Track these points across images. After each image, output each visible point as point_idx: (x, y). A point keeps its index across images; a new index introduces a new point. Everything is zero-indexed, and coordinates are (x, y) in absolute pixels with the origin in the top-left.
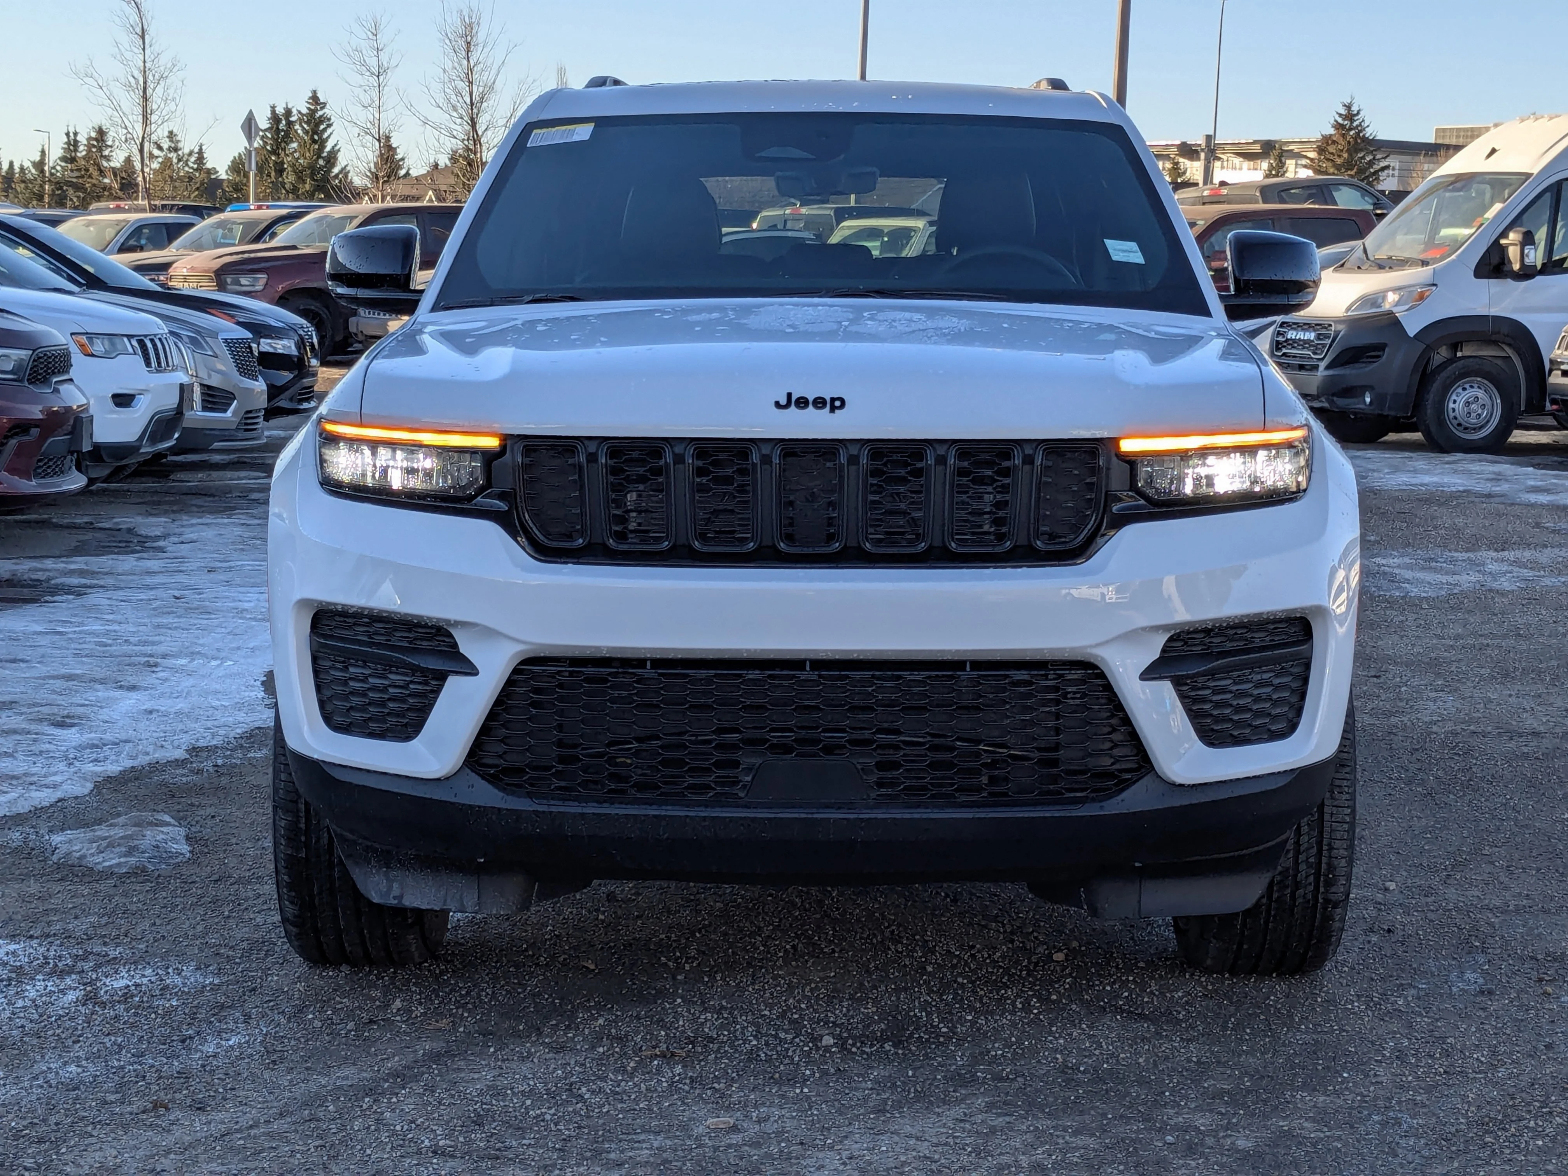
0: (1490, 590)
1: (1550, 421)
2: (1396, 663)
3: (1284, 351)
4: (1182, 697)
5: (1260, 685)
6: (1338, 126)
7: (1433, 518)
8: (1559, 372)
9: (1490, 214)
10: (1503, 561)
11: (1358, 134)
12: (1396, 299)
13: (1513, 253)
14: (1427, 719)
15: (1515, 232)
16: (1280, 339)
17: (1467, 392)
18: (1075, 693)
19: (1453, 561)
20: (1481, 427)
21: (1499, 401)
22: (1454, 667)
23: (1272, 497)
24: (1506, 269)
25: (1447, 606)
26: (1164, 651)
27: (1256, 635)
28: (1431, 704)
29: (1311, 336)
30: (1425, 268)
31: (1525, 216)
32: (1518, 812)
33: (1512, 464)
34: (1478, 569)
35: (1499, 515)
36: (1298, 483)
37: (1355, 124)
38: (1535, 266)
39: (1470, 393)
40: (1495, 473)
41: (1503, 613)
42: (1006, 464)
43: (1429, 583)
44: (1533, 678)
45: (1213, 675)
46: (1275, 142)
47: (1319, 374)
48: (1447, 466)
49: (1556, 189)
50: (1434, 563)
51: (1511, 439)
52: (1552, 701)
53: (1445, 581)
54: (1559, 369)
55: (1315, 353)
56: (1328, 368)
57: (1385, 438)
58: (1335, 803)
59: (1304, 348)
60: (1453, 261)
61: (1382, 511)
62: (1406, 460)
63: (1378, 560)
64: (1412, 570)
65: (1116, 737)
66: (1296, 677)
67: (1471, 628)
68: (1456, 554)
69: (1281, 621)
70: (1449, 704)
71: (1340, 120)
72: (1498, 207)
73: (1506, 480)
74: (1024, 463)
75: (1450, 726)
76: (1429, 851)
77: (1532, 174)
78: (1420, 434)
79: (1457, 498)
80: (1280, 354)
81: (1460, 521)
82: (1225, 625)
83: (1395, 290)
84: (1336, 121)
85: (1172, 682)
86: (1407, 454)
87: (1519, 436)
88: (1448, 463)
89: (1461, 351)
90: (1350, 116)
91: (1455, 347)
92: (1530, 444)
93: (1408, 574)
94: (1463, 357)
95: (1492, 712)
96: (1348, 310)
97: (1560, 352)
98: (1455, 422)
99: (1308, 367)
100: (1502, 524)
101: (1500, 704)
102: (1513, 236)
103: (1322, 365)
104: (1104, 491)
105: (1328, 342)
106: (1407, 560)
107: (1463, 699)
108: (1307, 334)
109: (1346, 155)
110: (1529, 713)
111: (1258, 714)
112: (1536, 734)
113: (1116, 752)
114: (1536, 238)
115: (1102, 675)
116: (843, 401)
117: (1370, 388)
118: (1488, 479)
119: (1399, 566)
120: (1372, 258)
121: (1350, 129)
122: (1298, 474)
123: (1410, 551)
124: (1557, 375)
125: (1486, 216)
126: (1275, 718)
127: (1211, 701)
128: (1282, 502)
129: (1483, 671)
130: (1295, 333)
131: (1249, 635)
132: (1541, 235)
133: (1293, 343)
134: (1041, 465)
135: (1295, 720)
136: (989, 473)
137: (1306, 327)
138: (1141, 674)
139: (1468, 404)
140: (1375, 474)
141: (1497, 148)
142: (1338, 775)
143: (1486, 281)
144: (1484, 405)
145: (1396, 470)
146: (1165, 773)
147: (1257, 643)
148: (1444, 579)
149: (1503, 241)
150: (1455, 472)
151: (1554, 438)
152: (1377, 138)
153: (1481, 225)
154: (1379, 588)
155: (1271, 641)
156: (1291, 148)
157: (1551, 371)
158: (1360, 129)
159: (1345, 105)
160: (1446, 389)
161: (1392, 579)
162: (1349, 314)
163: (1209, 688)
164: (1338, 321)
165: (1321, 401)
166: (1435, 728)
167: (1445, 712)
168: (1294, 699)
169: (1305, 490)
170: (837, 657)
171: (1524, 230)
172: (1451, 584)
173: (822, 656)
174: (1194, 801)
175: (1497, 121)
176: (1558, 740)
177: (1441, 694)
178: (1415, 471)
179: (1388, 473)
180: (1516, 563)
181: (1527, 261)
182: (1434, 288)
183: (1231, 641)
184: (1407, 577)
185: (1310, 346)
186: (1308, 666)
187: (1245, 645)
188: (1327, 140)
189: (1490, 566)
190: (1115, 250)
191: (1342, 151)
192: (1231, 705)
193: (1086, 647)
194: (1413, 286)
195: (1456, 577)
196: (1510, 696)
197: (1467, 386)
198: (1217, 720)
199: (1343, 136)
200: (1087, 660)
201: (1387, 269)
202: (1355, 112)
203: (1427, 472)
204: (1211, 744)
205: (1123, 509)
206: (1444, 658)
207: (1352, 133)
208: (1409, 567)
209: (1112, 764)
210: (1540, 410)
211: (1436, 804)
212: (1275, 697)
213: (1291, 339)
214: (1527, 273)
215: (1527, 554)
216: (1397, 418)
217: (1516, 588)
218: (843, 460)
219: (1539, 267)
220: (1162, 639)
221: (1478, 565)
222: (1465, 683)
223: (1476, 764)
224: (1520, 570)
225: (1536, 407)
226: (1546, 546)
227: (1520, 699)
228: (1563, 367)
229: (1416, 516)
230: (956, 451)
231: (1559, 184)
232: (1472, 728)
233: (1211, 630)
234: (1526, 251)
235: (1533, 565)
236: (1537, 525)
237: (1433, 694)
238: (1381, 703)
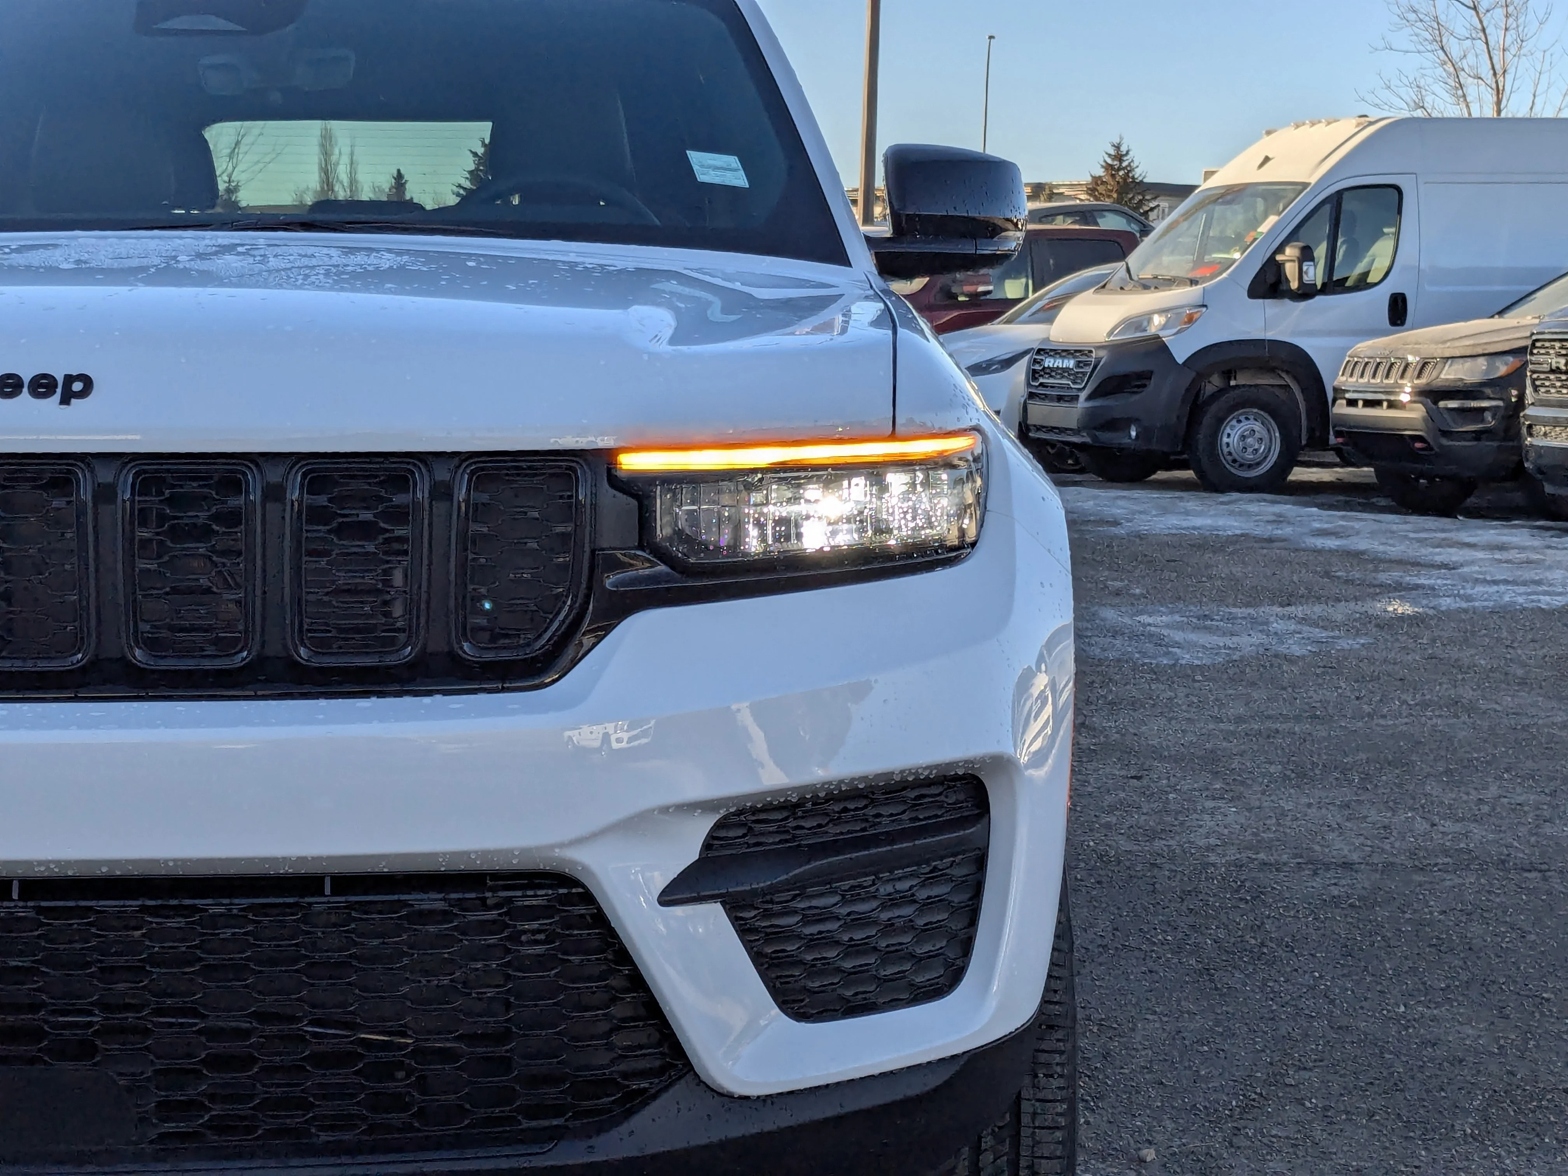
0: (1276, 656)
1: (1331, 457)
2: (1162, 758)
3: (1041, 380)
4: (743, 930)
5: (892, 902)
6: (1108, 167)
7: (1208, 566)
8: (1344, 402)
9: (1264, 228)
10: (1289, 618)
11: (1127, 174)
12: (1163, 322)
13: (1291, 270)
14: (1202, 843)
15: (1292, 246)
16: (1037, 367)
17: (1242, 424)
18: (535, 932)
19: (1232, 618)
20: (1258, 464)
21: (1277, 434)
22: (1236, 762)
23: (912, 557)
24: (1283, 287)
25: (1225, 676)
26: (707, 846)
27: (885, 811)
28: (1207, 817)
29: (1070, 363)
30: (1194, 288)
31: (1302, 231)
32: (1332, 1002)
33: (1294, 504)
34: (1261, 628)
35: (1282, 562)
36: (962, 532)
37: (1124, 164)
38: (1315, 285)
39: (1245, 426)
40: (1274, 514)
41: (1294, 687)
42: (398, 499)
43: (1204, 647)
44: (1337, 779)
45: (804, 887)
46: (1045, 184)
47: (1079, 405)
48: (1222, 507)
49: (1336, 200)
50: (1209, 622)
51: (1291, 478)
52: (1365, 813)
53: (1222, 644)
54: (1345, 398)
55: (1074, 383)
56: (1089, 398)
57: (1154, 477)
58: (1040, 1096)
59: (1063, 377)
60: (1226, 279)
61: (1149, 558)
62: (1177, 501)
63: (1145, 619)
64: (1183, 630)
65: (618, 1011)
66: (960, 885)
67: (1255, 706)
68: (1234, 610)
69: (929, 782)
70: (1230, 819)
71: (1109, 161)
72: (1272, 219)
73: (1289, 523)
74: (432, 497)
75: (1232, 854)
76: (1207, 1079)
77: (1309, 184)
78: (1191, 472)
79: (1234, 543)
80: (1037, 384)
81: (1238, 571)
82: (822, 794)
83: (1161, 311)
84: (1105, 161)
85: (723, 904)
86: (1178, 494)
87: (1299, 474)
88: (1222, 503)
89: (1235, 379)
90: (1119, 157)
91: (1228, 374)
92: (1312, 482)
93: (1178, 636)
94: (1237, 386)
95: (1288, 831)
96: (1110, 333)
97: (1344, 379)
98: (1229, 458)
99: (1066, 399)
100: (1286, 573)
101: (1297, 819)
102: (1291, 252)
103: (1083, 395)
104: (587, 549)
105: (1088, 370)
106: (1177, 618)
107: (1249, 810)
108: (1066, 361)
109: (1115, 195)
110: (1337, 833)
111: (889, 956)
112: (1347, 865)
113: (621, 1040)
114: (1315, 254)
115: (588, 898)
116: (88, 382)
117: (1136, 421)
118: (1268, 522)
119: (1167, 626)
120: (1135, 277)
121: (1119, 169)
122: (960, 516)
123: (1181, 606)
124: (1342, 405)
125: (1259, 230)
126: (919, 961)
127: (799, 937)
128: (930, 566)
129: (1272, 769)
130: (1052, 361)
131: (870, 811)
132: (1320, 252)
133: (1049, 372)
134: (467, 501)
135: (959, 962)
136: (367, 516)
137: (1064, 354)
138: (664, 893)
139: (1243, 437)
140: (1143, 517)
141: (1270, 156)
142: (1044, 1046)
143: (1261, 301)
144: (1261, 439)
145: (1165, 511)
146: (712, 1078)
147: (886, 826)
148: (1221, 641)
149: (1279, 258)
150: (1231, 513)
151: (1338, 476)
152: (1145, 180)
153: (1255, 239)
154: (1144, 654)
155: (913, 820)
156: (1061, 191)
157: (1334, 401)
158: (1129, 170)
159: (1114, 146)
160: (1220, 421)
161: (1159, 641)
162: (1111, 338)
163: (795, 912)
164: (1100, 347)
165: (1083, 436)
166: (1213, 858)
167: (1226, 831)
168: (956, 925)
169: (973, 545)
170: (70, 873)
171: (1301, 244)
172: (1230, 648)
173: (40, 871)
174: (769, 1127)
175: (1269, 129)
176: (1378, 876)
177: (1221, 803)
178: (1187, 513)
179: (1155, 516)
180: (1304, 620)
181: (1306, 278)
182: (1204, 309)
183: (834, 822)
184: (1177, 639)
185: (1069, 375)
186: (981, 862)
187: (864, 830)
188: (1097, 180)
189: (1275, 625)
190: (702, 166)
191: (1112, 191)
192: (838, 943)
193: (552, 847)
194: (1182, 307)
195: (1235, 639)
196: (1309, 805)
197: (1242, 418)
198: (812, 970)
199: (1113, 176)
200: (559, 869)
201: (1153, 289)
202: (1124, 153)
203: (1199, 514)
204: (801, 1016)
205: (622, 583)
206: (1225, 749)
207: (1121, 173)
208: (1179, 627)
209: (613, 1062)
210: (1324, 445)
211: (1216, 989)
212: (920, 922)
213: (1049, 367)
214: (1306, 293)
215: (1318, 609)
216: (1166, 454)
217: (1306, 653)
218: (86, 494)
219: (1319, 287)
220: (703, 826)
221: (1262, 624)
222: (1249, 786)
223: (1268, 917)
224: (1311, 629)
225: (1319, 442)
226: (1338, 600)
227: (1324, 810)
228: (1347, 396)
229: (1188, 565)
230: (304, 475)
231: (1340, 194)
232: (1262, 856)
233: (797, 805)
234: (1305, 268)
235: (1326, 623)
236: (1327, 574)
237: (1210, 804)
238: (1143, 818)
